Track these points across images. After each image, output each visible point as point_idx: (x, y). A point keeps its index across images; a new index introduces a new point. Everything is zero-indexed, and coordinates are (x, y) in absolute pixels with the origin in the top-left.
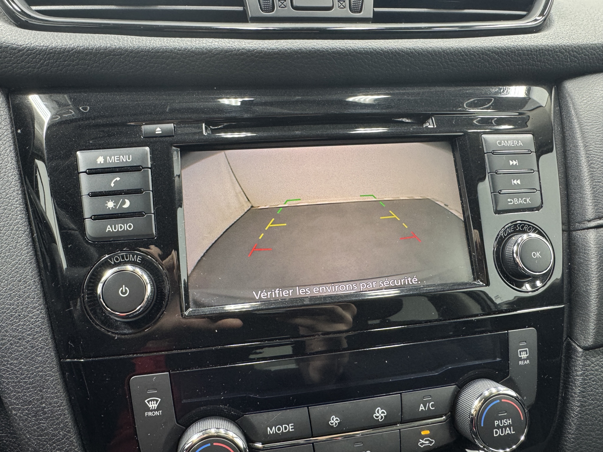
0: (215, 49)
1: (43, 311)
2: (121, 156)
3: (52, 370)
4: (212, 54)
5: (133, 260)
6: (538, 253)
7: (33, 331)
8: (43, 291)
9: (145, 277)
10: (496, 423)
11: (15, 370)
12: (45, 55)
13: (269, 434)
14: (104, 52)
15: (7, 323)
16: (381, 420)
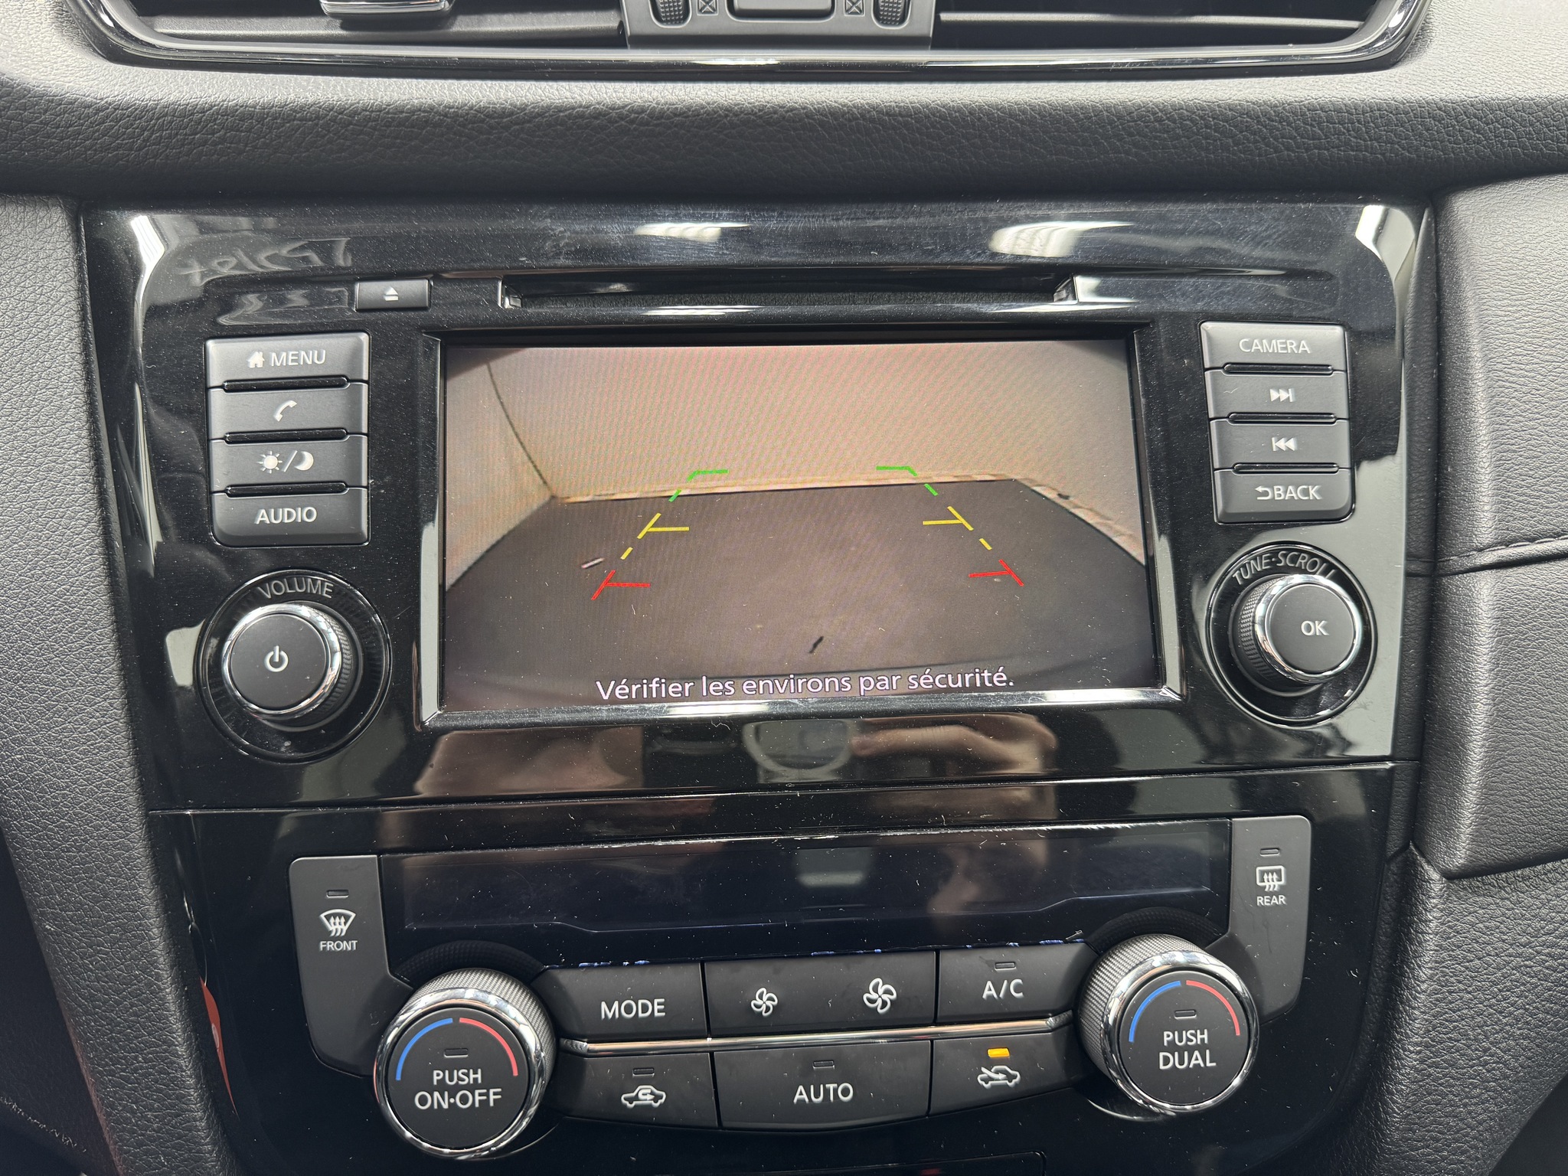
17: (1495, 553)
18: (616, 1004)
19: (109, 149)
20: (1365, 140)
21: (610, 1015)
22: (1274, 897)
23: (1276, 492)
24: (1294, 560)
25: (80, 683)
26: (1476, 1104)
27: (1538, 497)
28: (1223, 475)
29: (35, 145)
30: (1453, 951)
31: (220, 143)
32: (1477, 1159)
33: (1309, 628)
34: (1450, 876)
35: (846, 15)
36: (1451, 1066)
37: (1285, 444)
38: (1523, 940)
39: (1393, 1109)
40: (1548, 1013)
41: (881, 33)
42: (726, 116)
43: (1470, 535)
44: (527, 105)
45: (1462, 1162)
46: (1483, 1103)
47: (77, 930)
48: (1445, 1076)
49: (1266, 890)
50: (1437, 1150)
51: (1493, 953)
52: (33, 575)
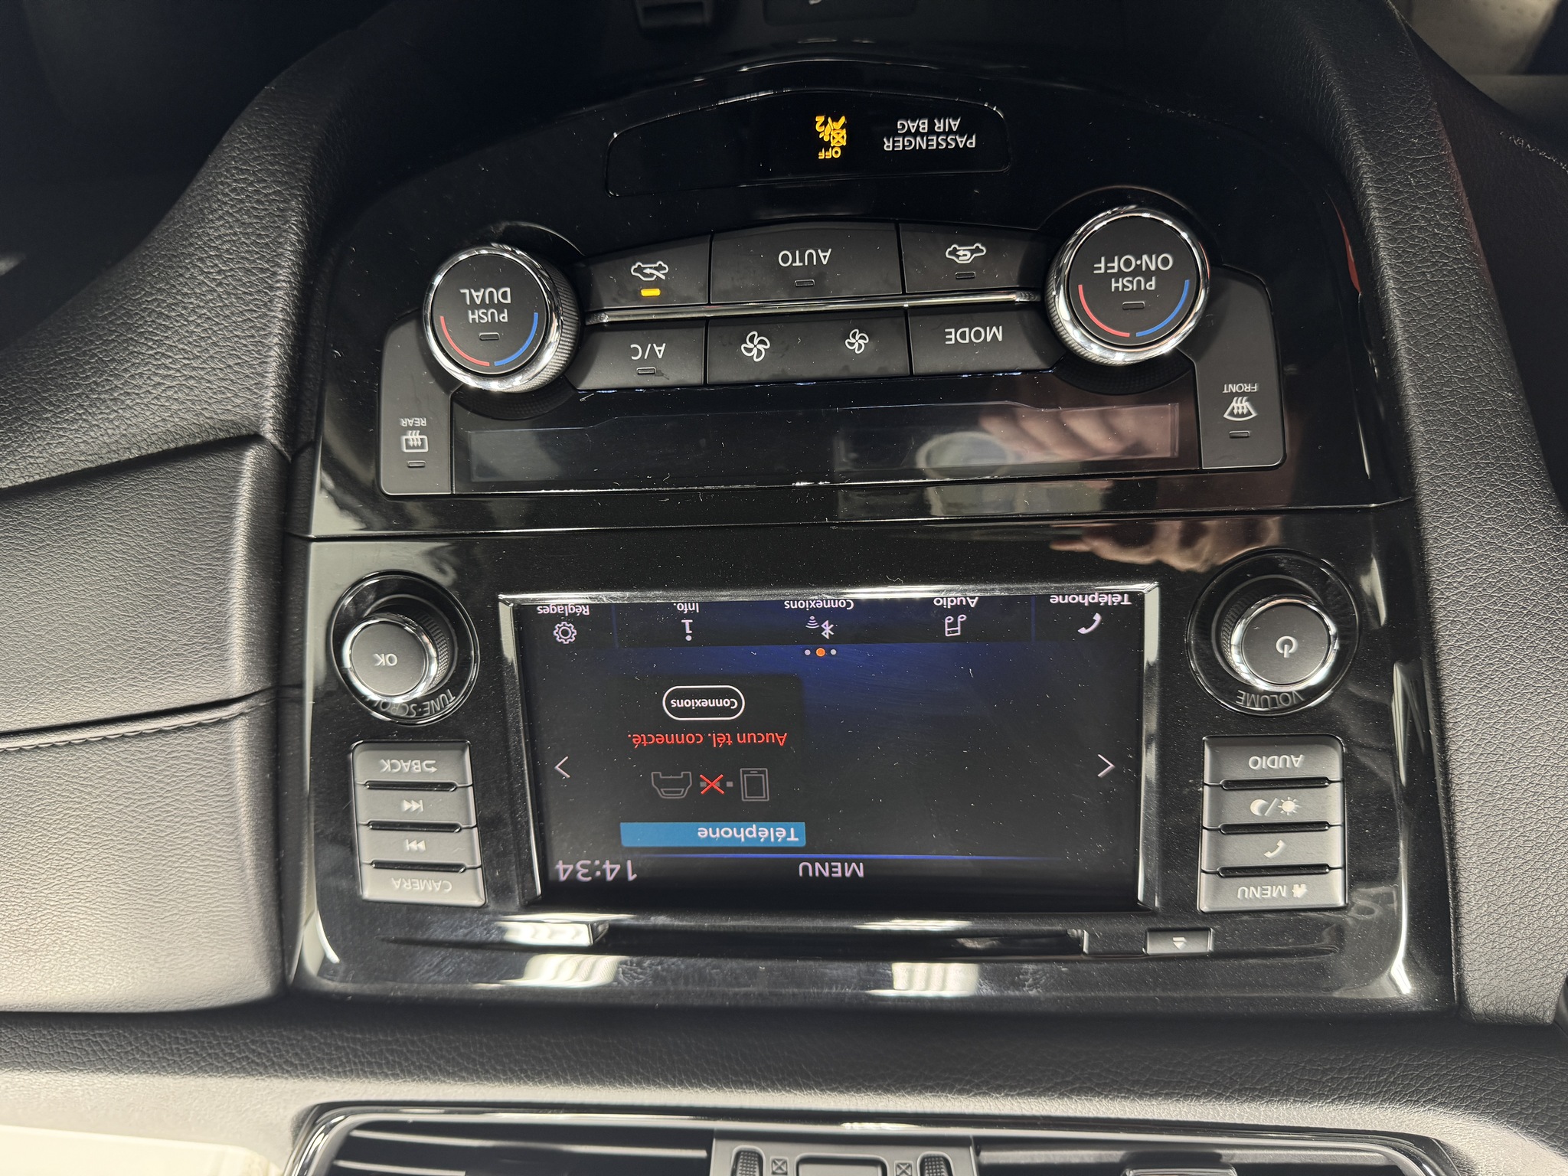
17: (231, 712)
19: (1426, 1066)
20: (349, 1047)
21: (994, 329)
25: (1470, 611)
26: (226, 235)
28: (465, 781)
29: (1492, 1071)
30: (252, 373)
31: (1326, 1069)
32: (222, 183)
35: (786, 1158)
36: (249, 271)
38: (192, 382)
39: (297, 227)
40: (167, 315)
41: (756, 1143)
42: (889, 1085)
43: (251, 725)
44: (1058, 1097)
45: (235, 181)
46: (220, 236)
47: (1483, 393)
48: (254, 261)
49: (418, 432)
50: (257, 192)
51: (218, 371)
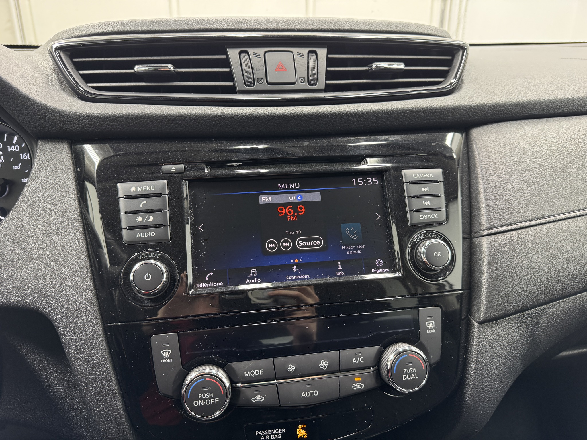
0: (212, 114)
1: (93, 291)
2: (148, 187)
3: (99, 331)
4: (210, 117)
5: (155, 257)
6: (439, 252)
7: (86, 305)
8: (93, 278)
9: (163, 268)
10: (405, 370)
11: (74, 331)
12: (97, 119)
13: (245, 376)
14: (137, 117)
15: (69, 299)
16: (324, 368)
18: (249, 372)
22: (432, 330)
23: (425, 217)
24: (431, 235)
27: (497, 216)
33: (436, 254)
34: (480, 323)
37: (427, 203)
52: (65, 254)
